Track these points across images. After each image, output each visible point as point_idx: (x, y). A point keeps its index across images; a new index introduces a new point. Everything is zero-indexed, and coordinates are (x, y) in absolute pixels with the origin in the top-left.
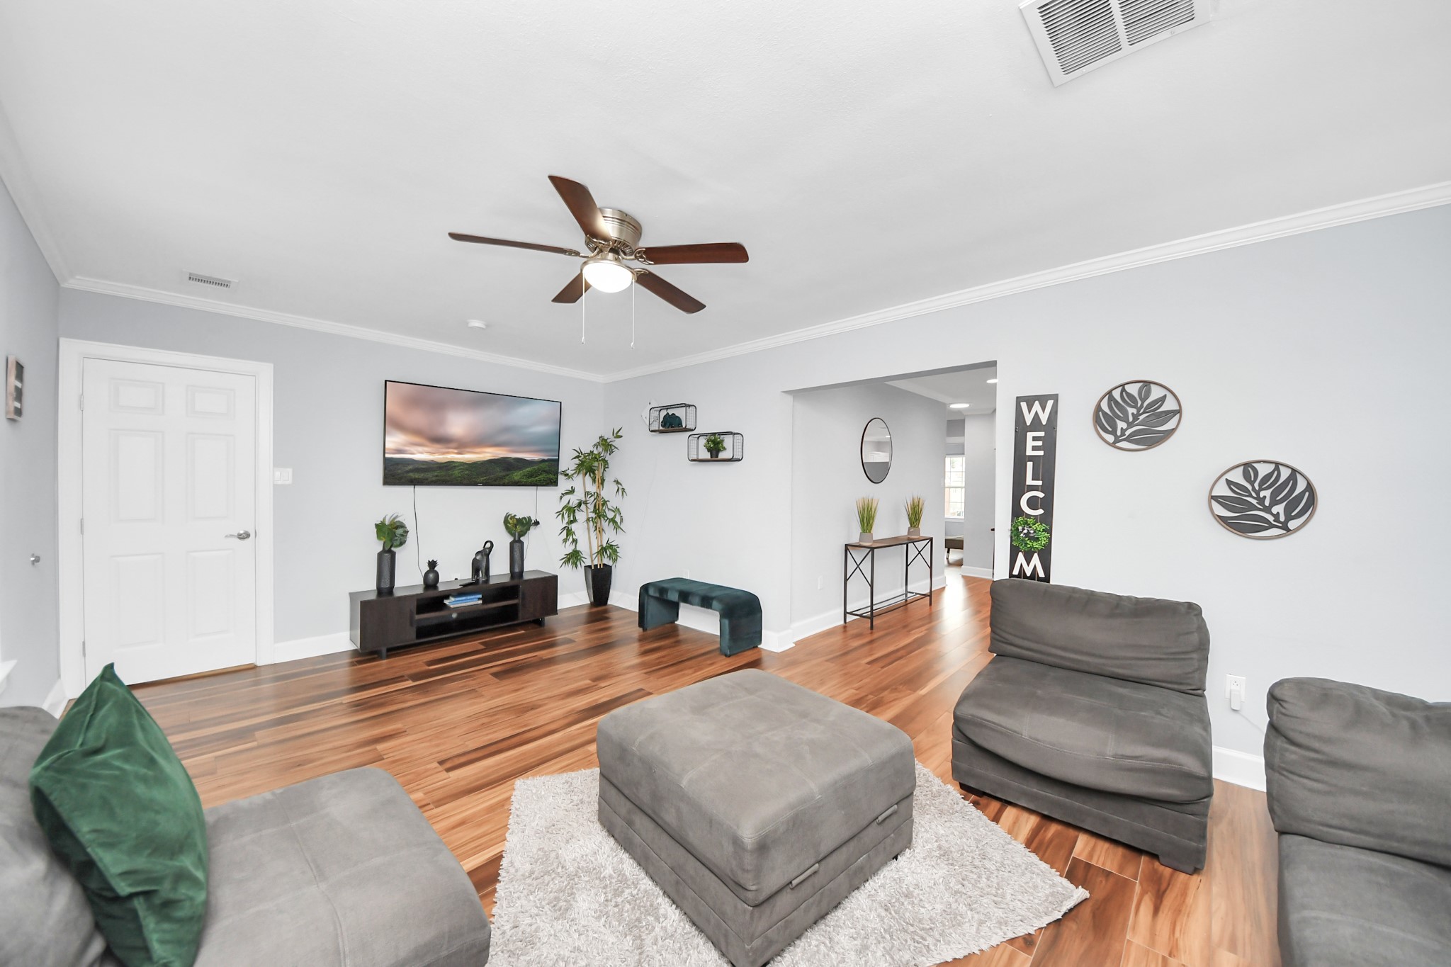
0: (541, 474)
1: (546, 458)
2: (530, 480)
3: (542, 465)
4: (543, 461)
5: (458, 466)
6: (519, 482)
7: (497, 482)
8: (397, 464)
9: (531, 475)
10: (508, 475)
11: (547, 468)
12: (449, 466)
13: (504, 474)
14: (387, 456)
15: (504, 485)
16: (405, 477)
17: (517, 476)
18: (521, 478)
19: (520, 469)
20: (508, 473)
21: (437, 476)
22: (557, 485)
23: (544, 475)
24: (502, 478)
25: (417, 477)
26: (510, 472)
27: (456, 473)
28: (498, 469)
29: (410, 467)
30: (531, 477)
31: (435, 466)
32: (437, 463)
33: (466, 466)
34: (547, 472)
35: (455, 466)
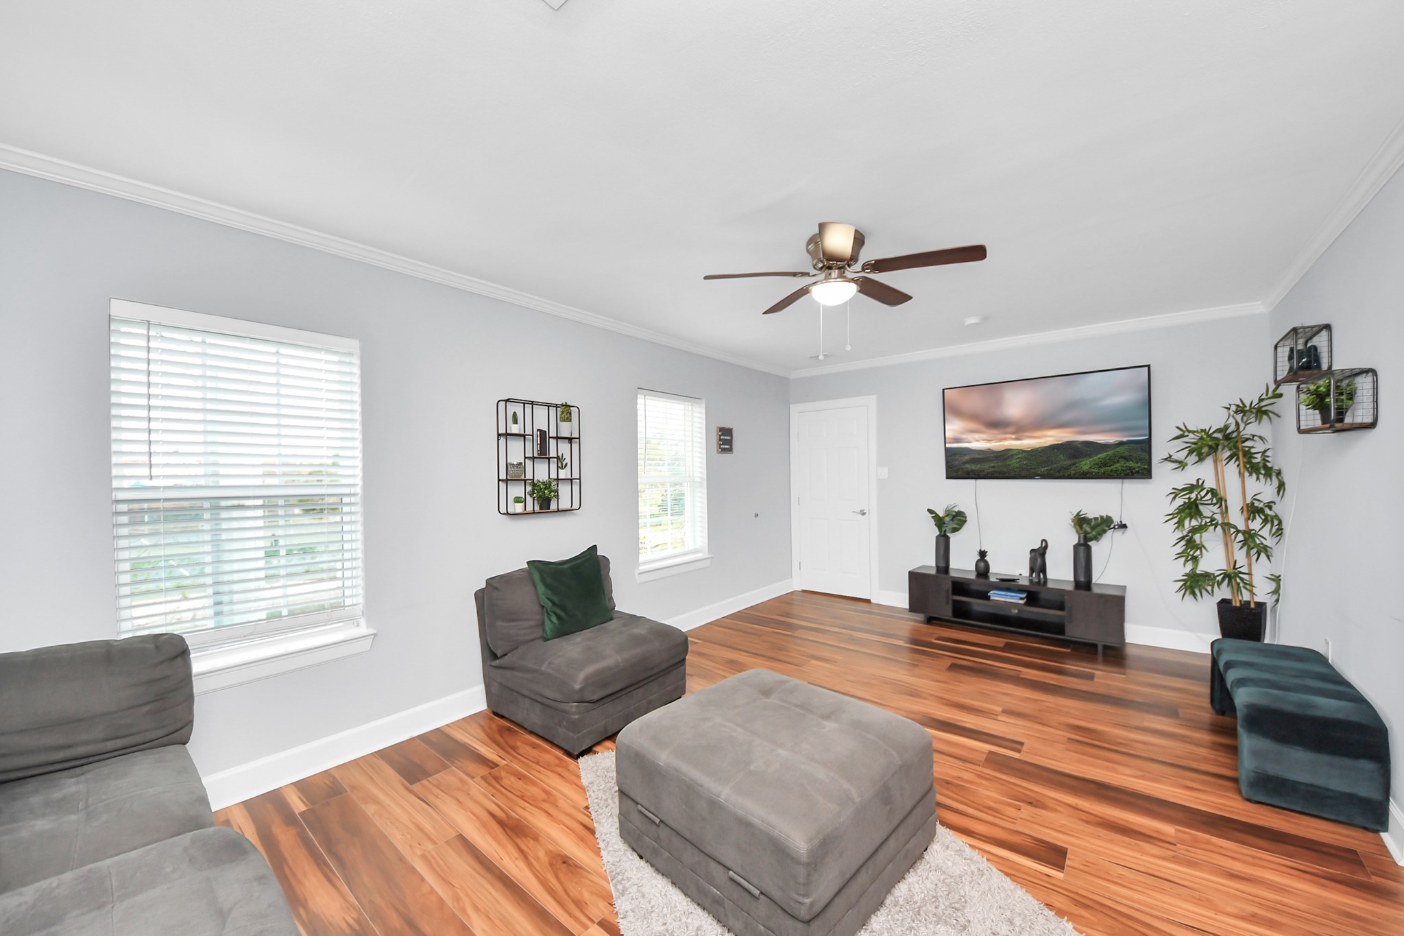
0: (1118, 462)
1: (1125, 439)
2: (1103, 470)
3: (1119, 449)
4: (1121, 444)
5: (1016, 455)
6: (1088, 472)
7: (1061, 474)
8: (955, 454)
9: (1104, 464)
10: (1074, 464)
11: (1127, 454)
12: (1005, 455)
13: (1069, 462)
14: (948, 445)
15: (1070, 477)
16: (962, 469)
17: (1085, 465)
18: (1090, 468)
19: (1090, 456)
20: (1073, 461)
21: (993, 467)
22: (1151, 478)
23: (1122, 462)
24: (1067, 468)
25: (973, 468)
26: (1077, 460)
27: (1014, 463)
28: (1062, 457)
29: (967, 458)
30: (1105, 465)
31: (992, 455)
32: (994, 452)
33: (1024, 454)
34: (1126, 459)
35: (1013, 455)
